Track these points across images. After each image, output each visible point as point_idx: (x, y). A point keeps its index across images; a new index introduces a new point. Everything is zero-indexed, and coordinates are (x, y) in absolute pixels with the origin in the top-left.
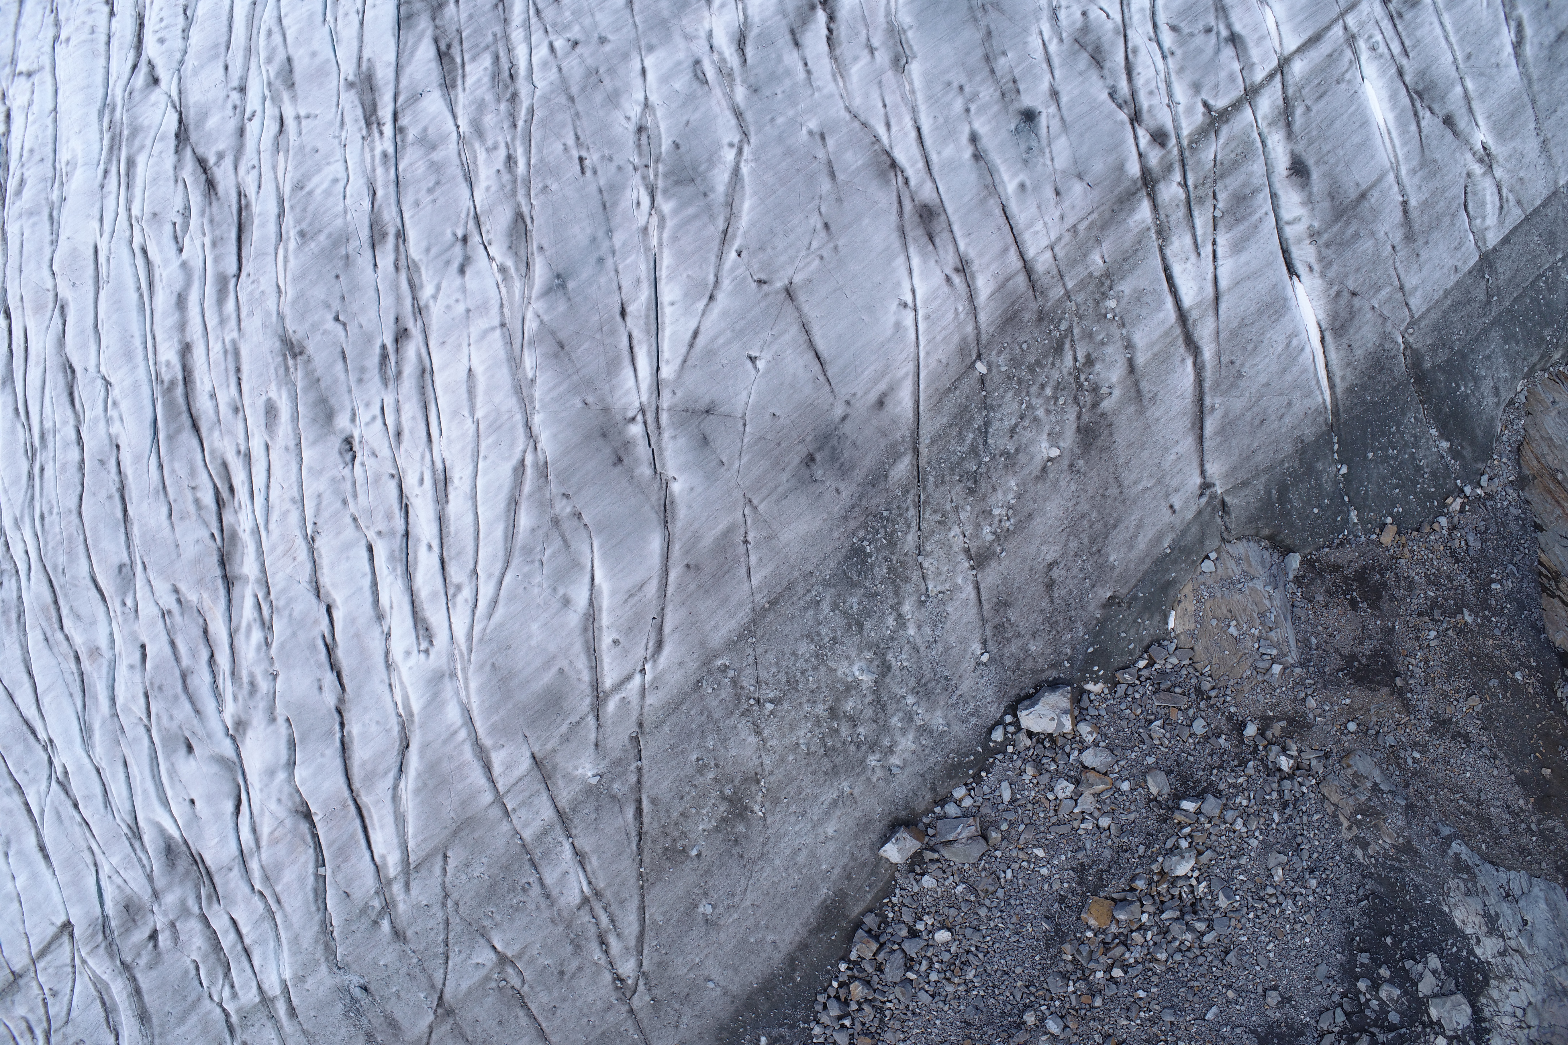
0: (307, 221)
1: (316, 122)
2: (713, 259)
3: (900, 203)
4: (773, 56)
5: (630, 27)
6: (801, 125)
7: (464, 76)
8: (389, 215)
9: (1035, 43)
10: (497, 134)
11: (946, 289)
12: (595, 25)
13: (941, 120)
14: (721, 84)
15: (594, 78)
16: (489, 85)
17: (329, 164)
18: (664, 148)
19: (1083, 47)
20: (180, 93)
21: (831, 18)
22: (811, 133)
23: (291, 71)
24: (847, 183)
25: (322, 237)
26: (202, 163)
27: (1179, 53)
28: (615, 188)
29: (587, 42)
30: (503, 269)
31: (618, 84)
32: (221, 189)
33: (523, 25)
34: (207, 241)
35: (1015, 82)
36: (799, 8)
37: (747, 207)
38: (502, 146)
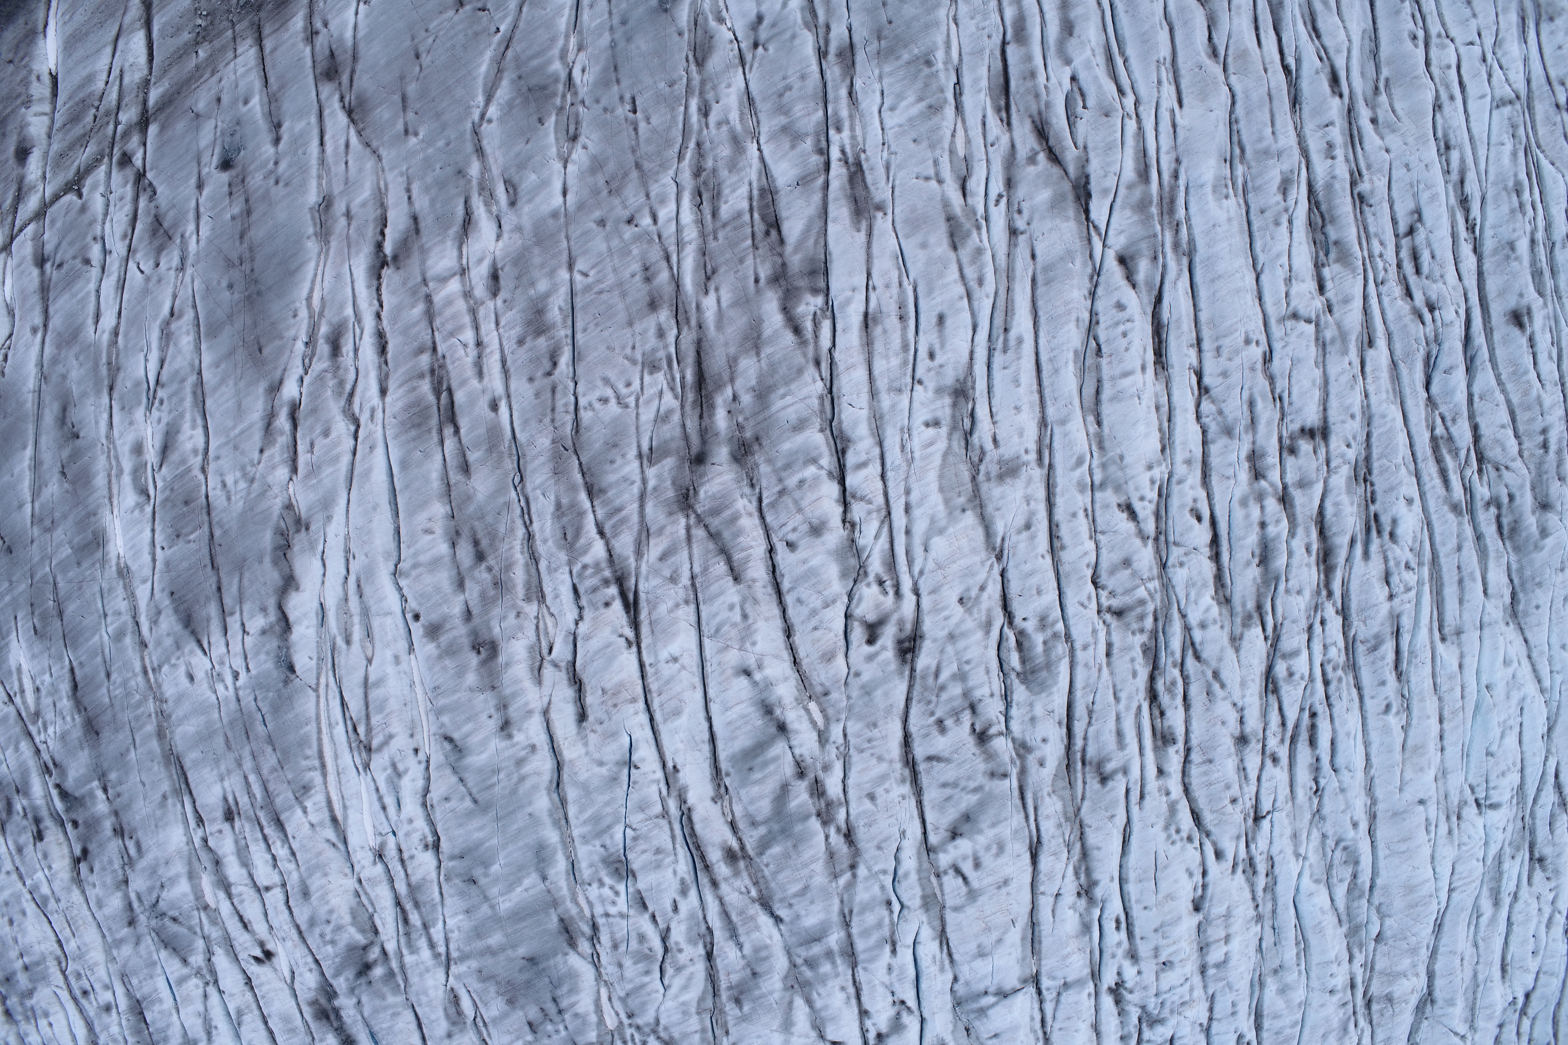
0: (923, 74)
1: (916, 170)
2: (522, 24)
3: (351, 81)
4: (438, 205)
5: (573, 236)
6: (423, 141)
7: (751, 199)
8: (834, 71)
9: (204, 231)
10: (716, 135)
11: (329, 17)
12: (607, 239)
13: (300, 152)
14: (492, 180)
15: (614, 185)
16: (724, 186)
17: (901, 126)
18: (553, 118)
19: (166, 232)
20: (1089, 240)
21: (379, 246)
22: (416, 134)
23: (952, 235)
24: (393, 93)
25: (906, 57)
26: (1054, 158)
27: (89, 238)
28: (603, 83)
29: (617, 221)
30: (721, 20)
31: (590, 180)
32: (1028, 125)
33: (684, 245)
34: (1041, 79)
35: (231, 194)
36: (408, 257)
37: (484, 66)
38: (712, 124)
